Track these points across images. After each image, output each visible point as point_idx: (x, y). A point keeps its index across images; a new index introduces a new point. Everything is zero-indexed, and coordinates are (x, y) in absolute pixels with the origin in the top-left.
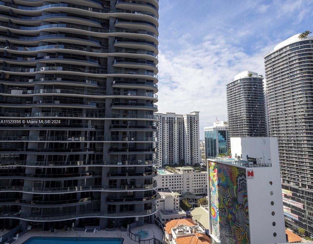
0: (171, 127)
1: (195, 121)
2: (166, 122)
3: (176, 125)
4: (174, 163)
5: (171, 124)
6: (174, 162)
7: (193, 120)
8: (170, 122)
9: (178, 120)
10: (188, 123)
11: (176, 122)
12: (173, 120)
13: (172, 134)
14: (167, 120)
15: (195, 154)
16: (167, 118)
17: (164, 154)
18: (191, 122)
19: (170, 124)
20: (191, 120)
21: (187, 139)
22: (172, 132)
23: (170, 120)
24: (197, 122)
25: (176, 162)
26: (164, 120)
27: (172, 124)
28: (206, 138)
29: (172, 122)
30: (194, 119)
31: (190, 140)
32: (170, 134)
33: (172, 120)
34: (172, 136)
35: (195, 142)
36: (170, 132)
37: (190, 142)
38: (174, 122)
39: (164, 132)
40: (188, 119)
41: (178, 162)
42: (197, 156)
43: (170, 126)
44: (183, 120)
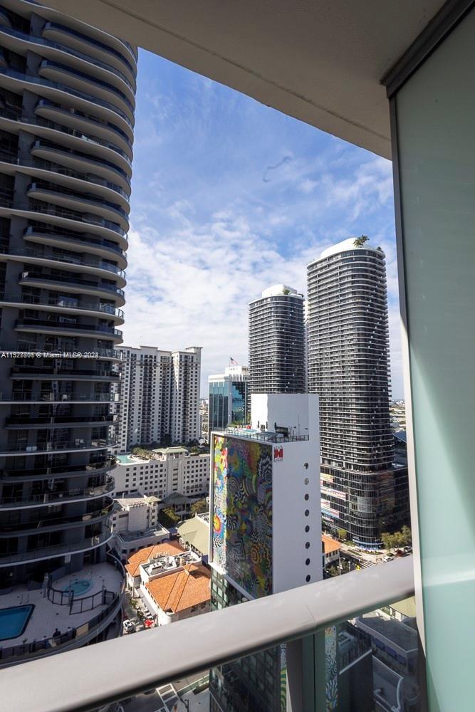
0: (148, 375)
1: (194, 365)
2: (139, 363)
3: (158, 370)
4: (151, 442)
5: (148, 367)
6: (150, 440)
7: (190, 362)
8: (146, 364)
9: (161, 361)
10: (181, 368)
11: (159, 364)
12: (153, 360)
13: (150, 387)
14: (142, 360)
15: (191, 424)
16: (142, 356)
17: (132, 425)
18: (186, 365)
19: (146, 368)
20: (186, 361)
21: (178, 396)
22: (150, 383)
23: (146, 361)
24: (197, 365)
25: (154, 440)
26: (135, 359)
27: (151, 368)
28: (211, 395)
29: (151, 365)
30: (192, 361)
31: (182, 398)
32: (145, 387)
33: (151, 361)
34: (150, 390)
35: (191, 402)
36: (145, 383)
37: (182, 402)
38: (155, 364)
39: (134, 382)
40: (181, 360)
41: (158, 439)
42: (195, 428)
43: (145, 372)
44: (172, 362)
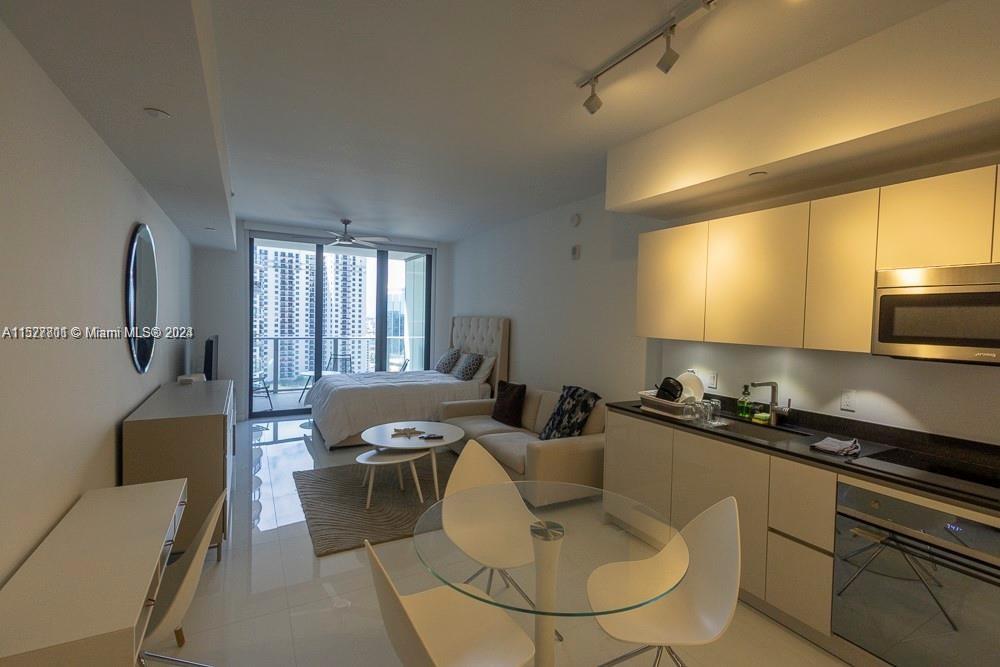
0: (287, 281)
1: (357, 269)
2: (273, 264)
3: (302, 274)
5: (287, 271)
7: (351, 265)
8: (283, 266)
9: (307, 262)
10: (337, 273)
11: (303, 267)
12: (294, 260)
13: (290, 299)
14: (276, 259)
16: (276, 254)
18: (345, 269)
19: (283, 272)
20: (345, 263)
21: (334, 313)
22: (291, 294)
23: (283, 261)
24: (360, 270)
26: (266, 258)
27: (291, 272)
29: (290, 267)
30: (354, 264)
31: (340, 316)
32: (283, 299)
33: (291, 261)
34: (290, 305)
35: (353, 321)
36: (283, 294)
38: (297, 267)
40: (337, 261)
43: (283, 277)
